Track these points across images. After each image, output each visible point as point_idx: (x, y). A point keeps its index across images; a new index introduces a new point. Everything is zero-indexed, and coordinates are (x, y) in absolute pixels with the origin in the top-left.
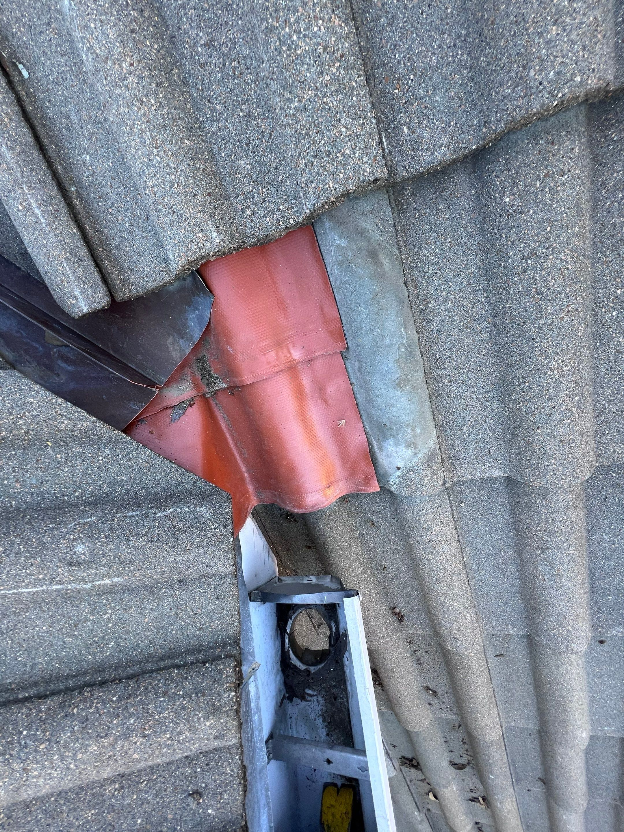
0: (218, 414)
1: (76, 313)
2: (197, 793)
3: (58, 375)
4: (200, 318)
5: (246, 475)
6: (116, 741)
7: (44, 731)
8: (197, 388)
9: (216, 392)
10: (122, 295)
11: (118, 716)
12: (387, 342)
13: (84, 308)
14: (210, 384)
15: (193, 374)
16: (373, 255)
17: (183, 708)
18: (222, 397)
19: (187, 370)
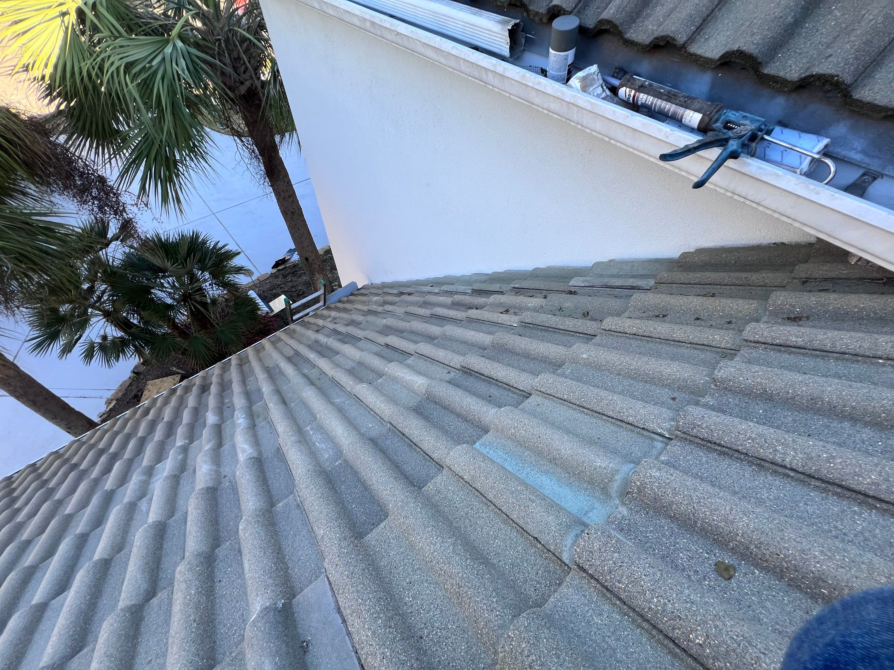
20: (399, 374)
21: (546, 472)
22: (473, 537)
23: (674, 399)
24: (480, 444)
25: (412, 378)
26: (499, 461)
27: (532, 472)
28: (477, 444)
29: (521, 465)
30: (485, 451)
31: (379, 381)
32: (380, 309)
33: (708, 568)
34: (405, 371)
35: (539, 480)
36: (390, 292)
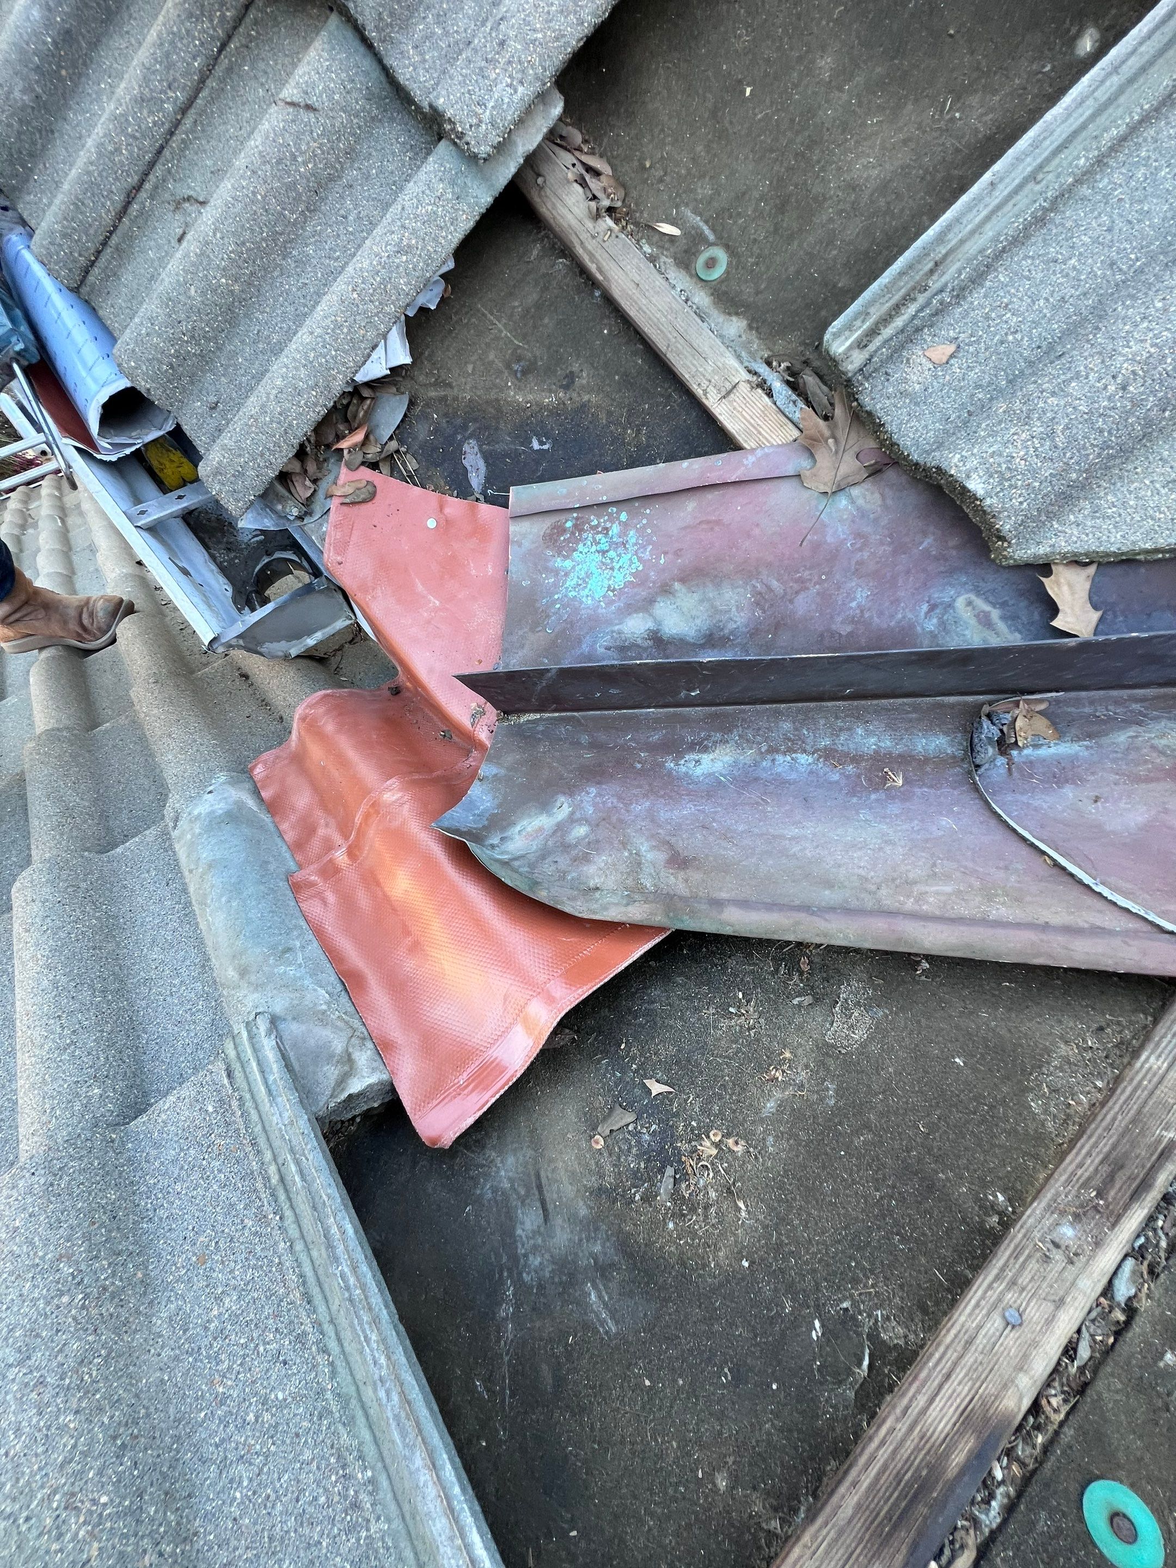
2: (214, 408)
3: (608, 648)
6: (268, 398)
7: (320, 365)
11: (280, 414)
12: (223, 899)
17: (240, 455)
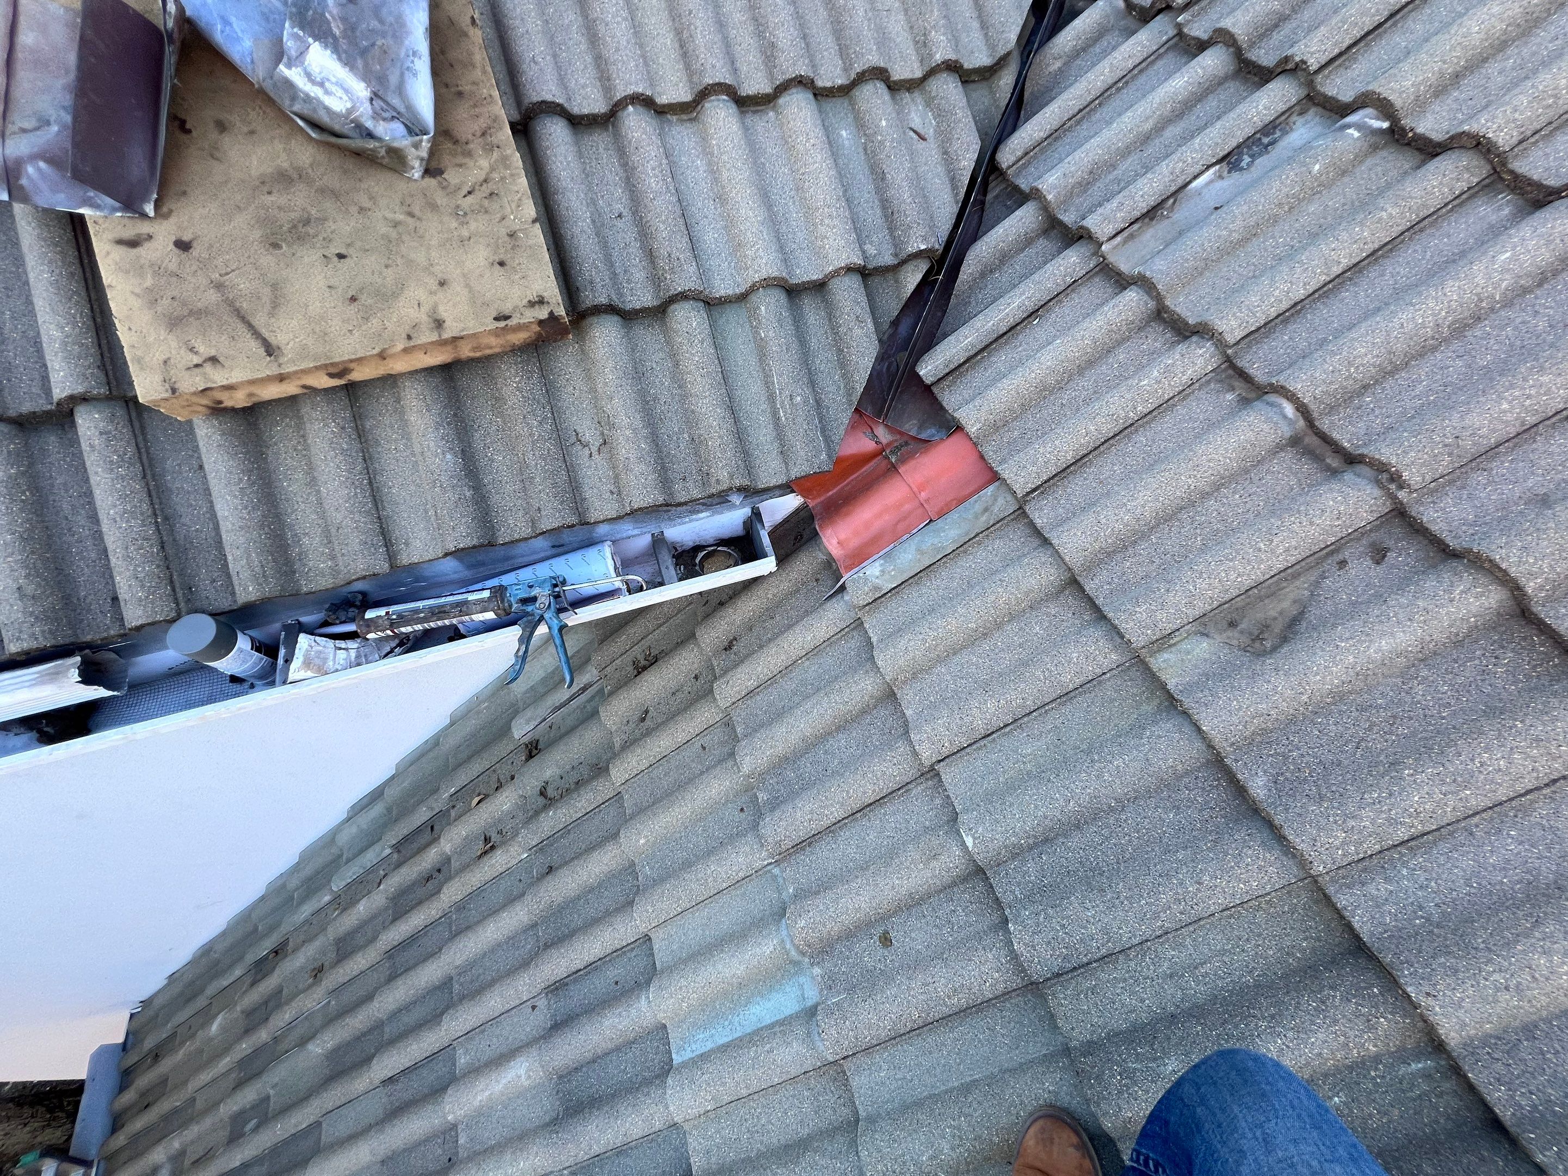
0: (873, 463)
1: (918, 369)
4: (933, 436)
5: (831, 493)
7: (719, 401)
8: (889, 444)
9: (887, 458)
10: (935, 390)
11: (726, 432)
12: (942, 535)
13: (921, 373)
14: (892, 452)
15: (896, 441)
16: (986, 510)
18: (885, 462)
19: (898, 437)
20: (479, 1098)
21: (748, 1002)
22: (775, 1141)
23: (742, 810)
24: (677, 1053)
25: (504, 1081)
26: (710, 1045)
27: (741, 1016)
28: (674, 1056)
29: (726, 1023)
30: (688, 1055)
31: (461, 1141)
32: (263, 1035)
33: (881, 951)
34: (481, 1083)
35: (751, 1016)
36: (225, 983)
